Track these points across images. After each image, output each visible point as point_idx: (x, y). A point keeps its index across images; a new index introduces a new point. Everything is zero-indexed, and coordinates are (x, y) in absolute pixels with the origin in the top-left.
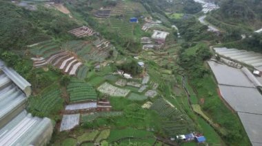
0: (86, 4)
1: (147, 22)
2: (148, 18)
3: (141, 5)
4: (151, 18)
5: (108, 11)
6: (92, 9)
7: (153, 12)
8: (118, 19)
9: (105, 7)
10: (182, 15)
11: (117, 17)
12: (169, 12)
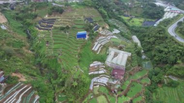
0: (31, 10)
1: (101, 35)
2: (103, 28)
3: (96, 11)
4: (107, 27)
5: (53, 21)
6: (36, 16)
7: (110, 18)
8: (63, 32)
9: (50, 14)
10: (142, 20)
11: (62, 29)
12: (127, 16)
